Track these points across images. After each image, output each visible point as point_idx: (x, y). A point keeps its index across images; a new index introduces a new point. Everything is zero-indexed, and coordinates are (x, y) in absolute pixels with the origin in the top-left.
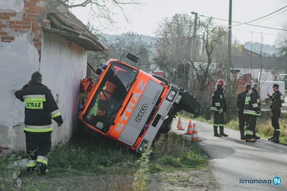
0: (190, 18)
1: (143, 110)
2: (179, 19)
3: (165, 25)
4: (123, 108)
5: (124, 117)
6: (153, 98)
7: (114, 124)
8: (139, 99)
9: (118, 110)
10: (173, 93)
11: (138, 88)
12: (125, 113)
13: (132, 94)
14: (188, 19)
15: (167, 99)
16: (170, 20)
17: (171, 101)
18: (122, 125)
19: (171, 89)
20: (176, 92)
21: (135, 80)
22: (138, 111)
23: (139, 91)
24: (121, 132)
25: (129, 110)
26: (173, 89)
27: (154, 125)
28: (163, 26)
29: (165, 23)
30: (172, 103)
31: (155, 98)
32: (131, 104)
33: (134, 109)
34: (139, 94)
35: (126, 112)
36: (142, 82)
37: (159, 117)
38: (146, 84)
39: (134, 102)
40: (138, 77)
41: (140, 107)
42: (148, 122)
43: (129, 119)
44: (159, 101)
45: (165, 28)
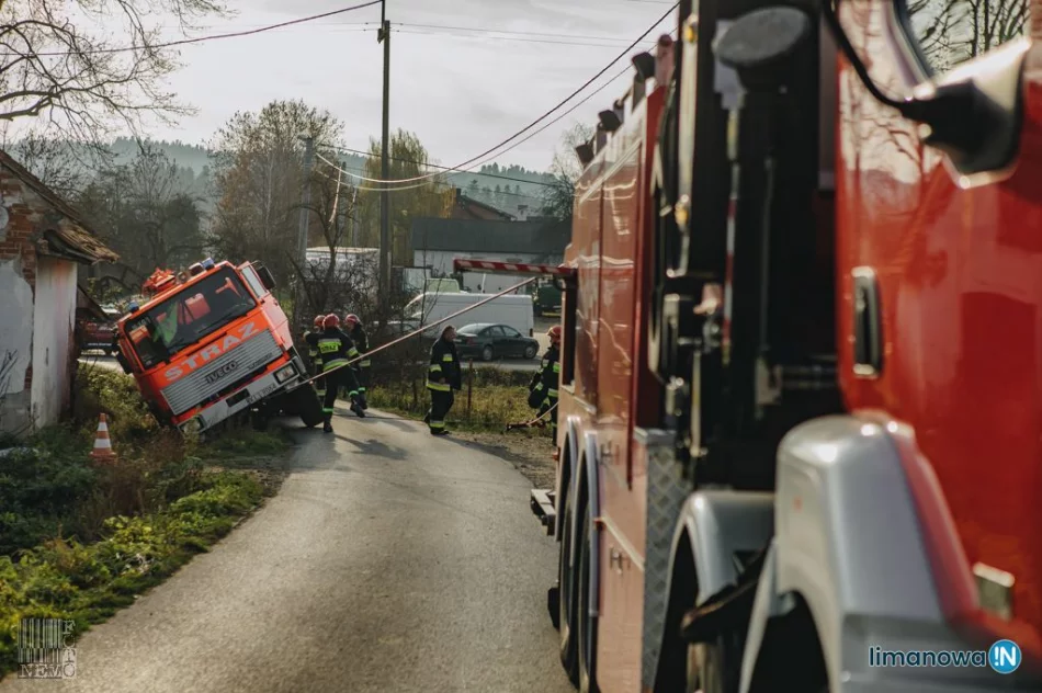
0: (310, 116)
1: (228, 368)
2: (281, 119)
3: (242, 135)
4: (197, 346)
5: (191, 362)
6: (254, 359)
7: (168, 362)
8: (233, 348)
9: (187, 345)
10: (290, 371)
11: (240, 331)
12: (196, 356)
13: (225, 334)
14: (304, 119)
15: (275, 375)
16: (256, 120)
17: (279, 382)
18: (180, 372)
19: (290, 364)
20: (296, 374)
21: (244, 315)
22: (218, 365)
23: (239, 335)
24: (173, 382)
25: (205, 354)
26: (294, 366)
27: (231, 403)
28: (237, 137)
29: (241, 127)
30: (278, 386)
31: (259, 362)
32: (214, 349)
33: (215, 358)
34: (236, 340)
35: (200, 356)
36: (252, 324)
37: (245, 394)
38: (256, 331)
39: (220, 347)
40: (250, 314)
41: (225, 361)
42: (223, 393)
43: (196, 369)
44: (261, 371)
45: (241, 142)
